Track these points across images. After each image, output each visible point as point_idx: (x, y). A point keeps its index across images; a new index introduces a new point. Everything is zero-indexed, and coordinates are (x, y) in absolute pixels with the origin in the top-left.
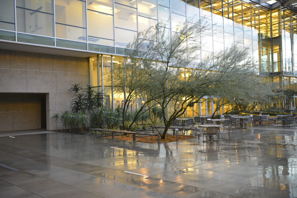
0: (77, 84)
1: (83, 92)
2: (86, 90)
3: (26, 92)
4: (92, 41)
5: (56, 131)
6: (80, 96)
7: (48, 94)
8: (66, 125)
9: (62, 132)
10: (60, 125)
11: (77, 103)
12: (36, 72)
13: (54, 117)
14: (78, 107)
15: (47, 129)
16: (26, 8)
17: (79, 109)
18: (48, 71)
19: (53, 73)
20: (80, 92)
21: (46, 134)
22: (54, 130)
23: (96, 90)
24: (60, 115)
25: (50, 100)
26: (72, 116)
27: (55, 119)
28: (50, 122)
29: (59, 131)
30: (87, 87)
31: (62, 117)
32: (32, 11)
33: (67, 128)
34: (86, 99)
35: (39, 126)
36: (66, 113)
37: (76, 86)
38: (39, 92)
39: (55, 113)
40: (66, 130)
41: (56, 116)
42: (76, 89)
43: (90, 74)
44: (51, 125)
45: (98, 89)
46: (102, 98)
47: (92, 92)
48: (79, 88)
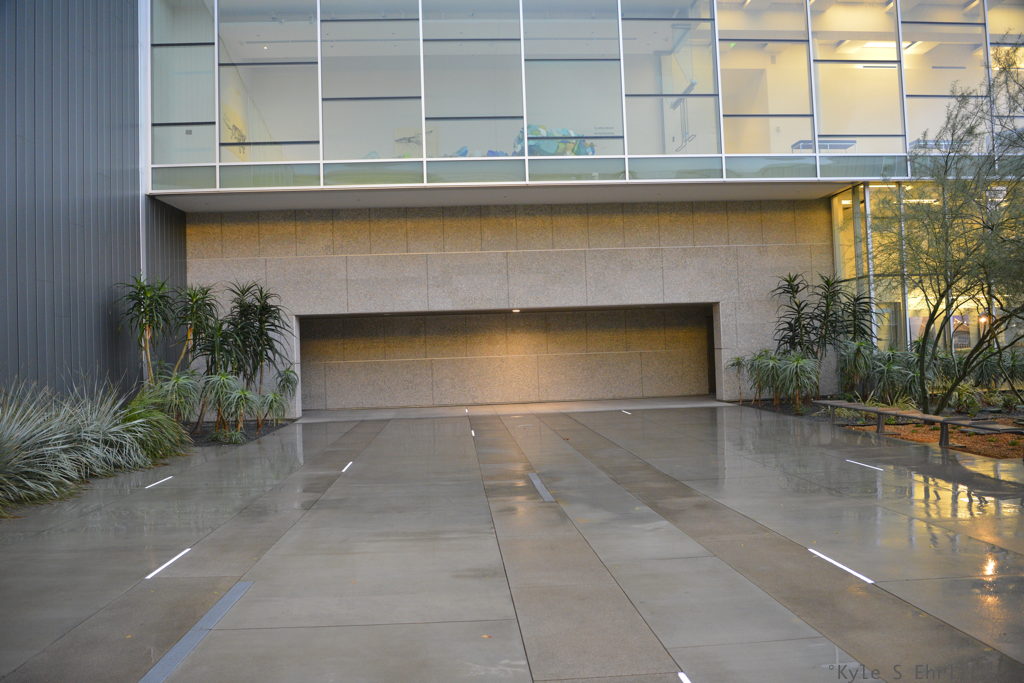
0: (794, 275)
1: (811, 299)
2: (820, 291)
3: (660, 302)
4: (831, 147)
5: (738, 402)
6: (800, 308)
7: (718, 303)
8: (760, 387)
9: (752, 406)
10: (748, 390)
11: (791, 327)
12: (685, 250)
13: (733, 365)
14: (794, 336)
15: (718, 397)
16: (664, 93)
18: (715, 246)
19: (729, 249)
20: (801, 296)
21: (714, 410)
22: (733, 399)
23: (848, 289)
24: (747, 360)
25: (723, 320)
26: (771, 363)
27: (736, 372)
28: (724, 376)
29: (746, 403)
30: (822, 283)
31: (752, 365)
32: (675, 99)
33: (766, 394)
34: (816, 316)
36: (764, 354)
37: (791, 281)
38: (692, 301)
39: (737, 356)
40: (763, 400)
41: (738, 364)
42: (791, 288)
43: (836, 244)
44: (729, 385)
46: (868, 312)
47: (835, 294)
48: (801, 286)
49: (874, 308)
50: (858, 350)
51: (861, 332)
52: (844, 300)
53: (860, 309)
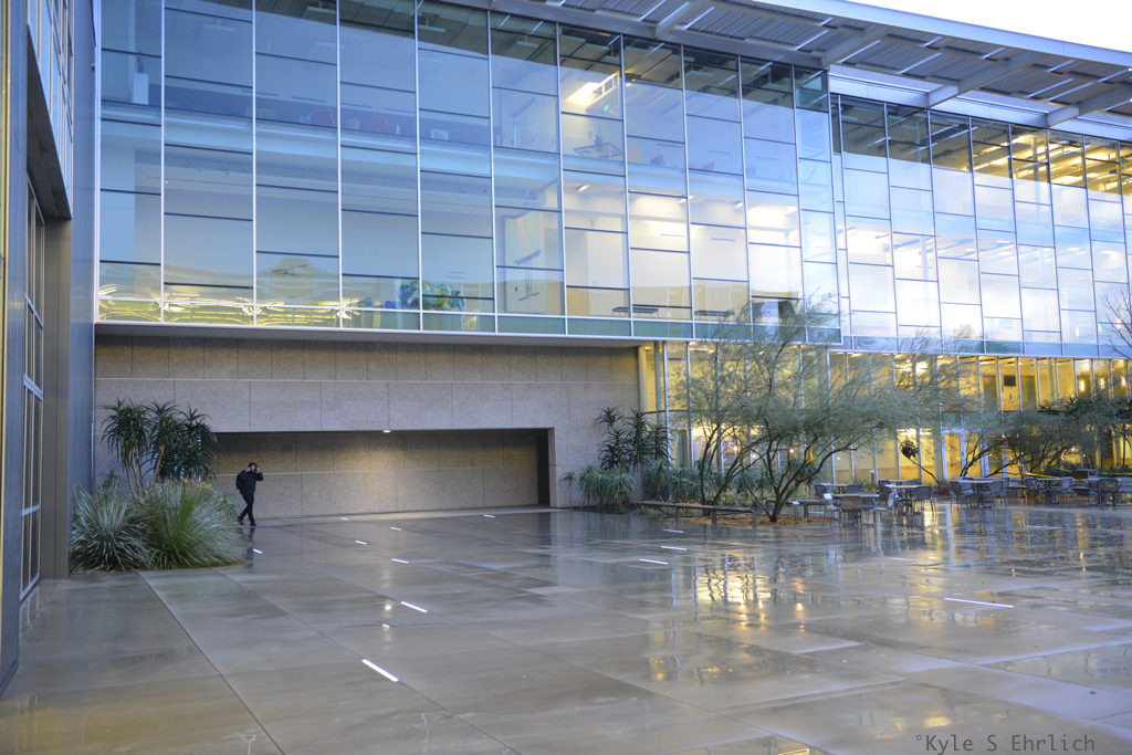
0: (611, 408)
1: (624, 426)
2: (632, 421)
3: (510, 427)
5: (568, 508)
6: (618, 434)
7: (553, 429)
8: (589, 496)
9: (582, 511)
10: (578, 497)
11: (611, 449)
12: (528, 385)
13: (565, 479)
14: (613, 457)
15: (552, 505)
17: (616, 462)
18: (552, 382)
19: (562, 384)
20: (618, 425)
21: (549, 513)
22: (564, 506)
23: (651, 420)
24: (577, 475)
25: (557, 442)
26: (600, 476)
27: (568, 483)
28: (558, 488)
29: (575, 509)
30: (633, 415)
31: (582, 479)
33: (592, 503)
34: (630, 441)
35: (535, 500)
36: (590, 470)
37: (609, 413)
38: (534, 426)
39: (568, 471)
40: (590, 506)
41: (570, 477)
42: (610, 418)
43: (641, 383)
44: (559, 495)
45: (658, 417)
46: (666, 438)
47: (642, 424)
48: (617, 417)
49: (669, 434)
50: (661, 467)
51: (660, 453)
52: (649, 429)
53: (659, 436)
